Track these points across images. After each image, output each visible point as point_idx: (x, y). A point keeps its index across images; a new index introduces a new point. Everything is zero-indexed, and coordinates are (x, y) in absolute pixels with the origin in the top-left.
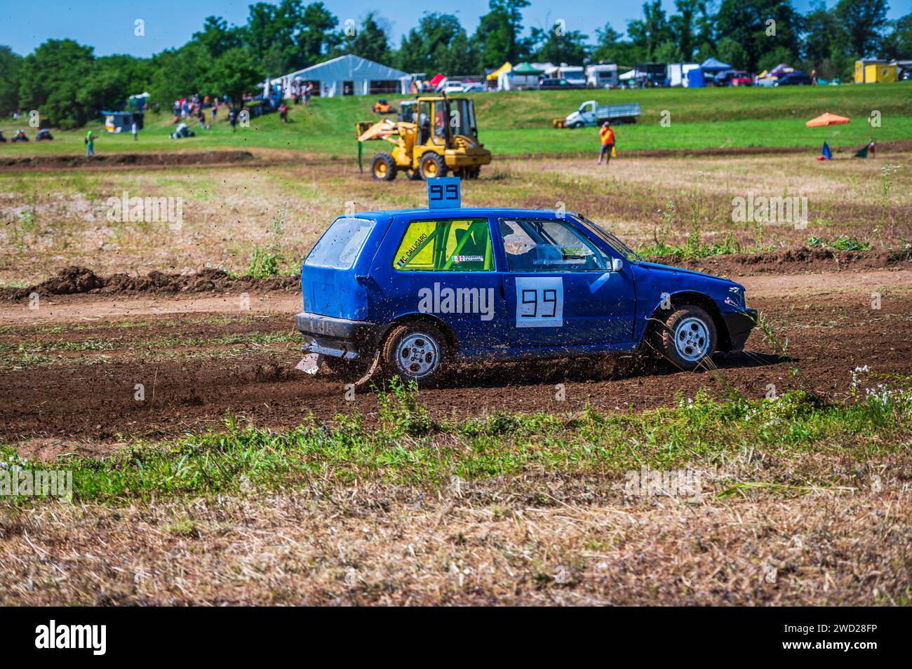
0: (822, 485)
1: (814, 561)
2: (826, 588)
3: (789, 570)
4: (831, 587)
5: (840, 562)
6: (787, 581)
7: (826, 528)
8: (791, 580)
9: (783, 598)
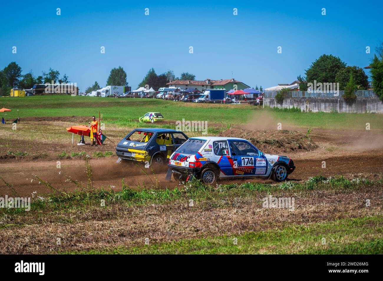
0: (29, 224)
1: (32, 243)
2: (37, 249)
3: (25, 246)
4: (38, 249)
5: (39, 243)
6: (26, 249)
7: (33, 235)
8: (27, 248)
9: (26, 252)
